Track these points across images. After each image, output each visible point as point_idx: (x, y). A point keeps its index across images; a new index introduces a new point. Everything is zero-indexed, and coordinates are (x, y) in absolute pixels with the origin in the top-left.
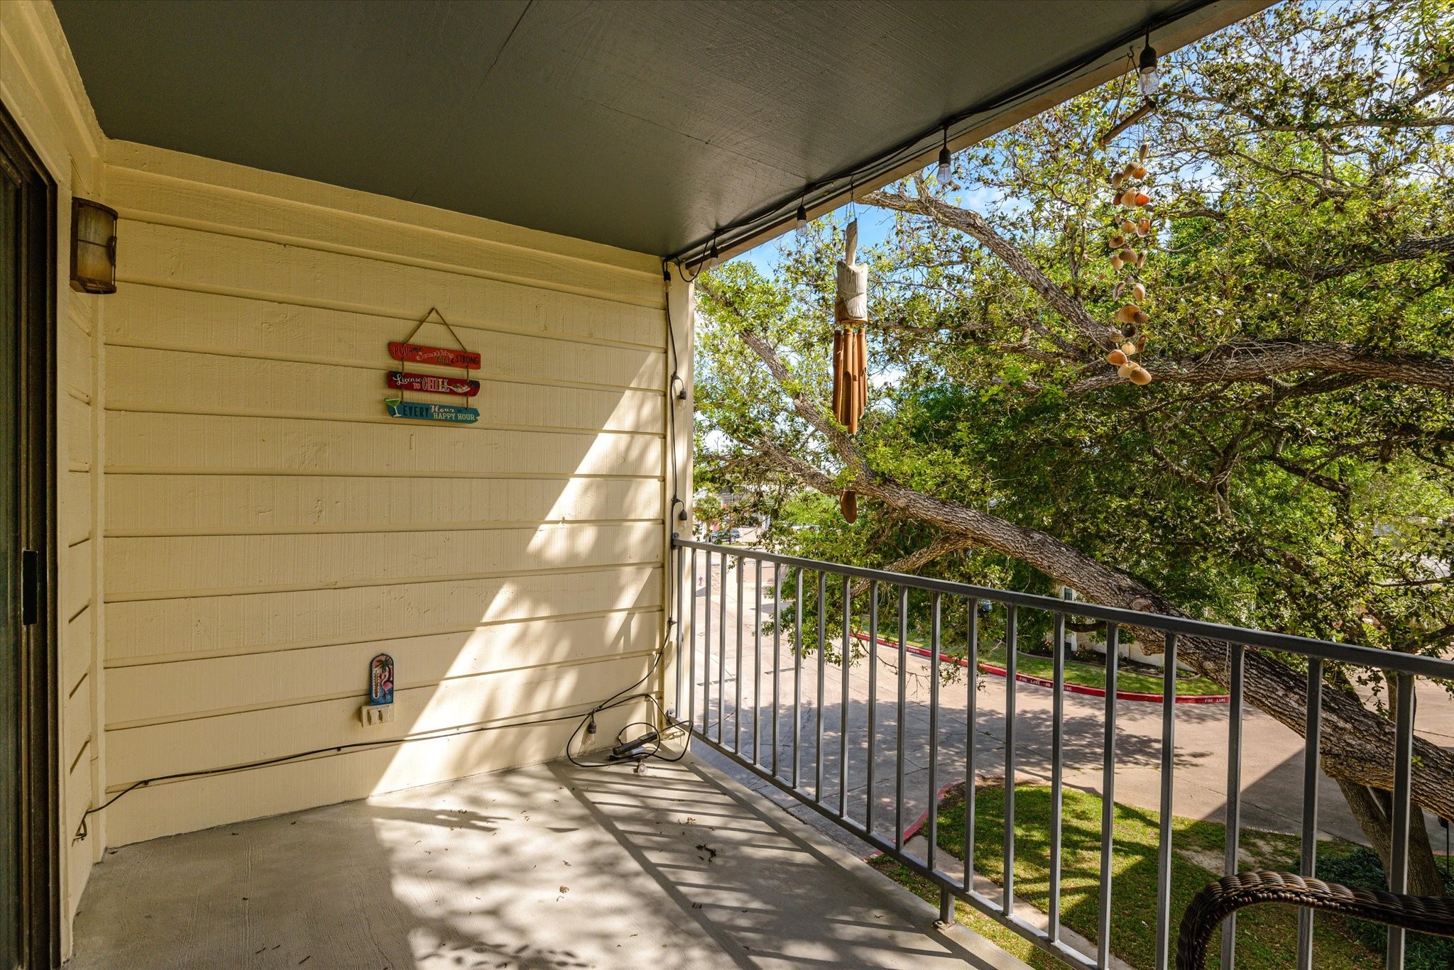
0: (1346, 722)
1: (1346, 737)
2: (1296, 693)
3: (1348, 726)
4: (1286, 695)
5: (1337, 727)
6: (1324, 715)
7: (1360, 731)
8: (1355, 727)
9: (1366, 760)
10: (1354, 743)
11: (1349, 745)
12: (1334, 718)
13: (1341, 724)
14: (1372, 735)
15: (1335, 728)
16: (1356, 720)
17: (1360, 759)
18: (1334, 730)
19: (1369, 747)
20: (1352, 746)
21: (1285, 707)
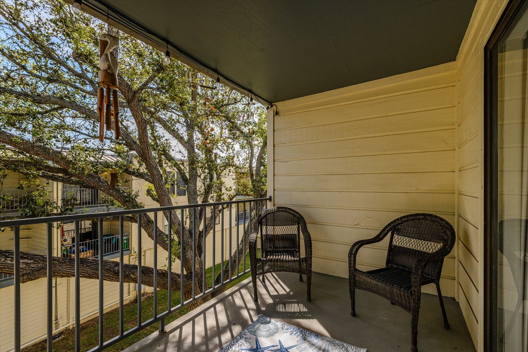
0: (31, 260)
1: (31, 265)
2: (9, 257)
3: (32, 261)
4: (6, 260)
5: (28, 263)
6: (22, 261)
7: (37, 261)
8: (34, 260)
9: (40, 270)
10: (34, 266)
11: (33, 268)
12: (26, 261)
13: (29, 261)
14: (41, 260)
15: (27, 264)
16: (34, 258)
17: (38, 271)
18: (27, 265)
19: (40, 265)
20: (34, 267)
21: (6, 265)
